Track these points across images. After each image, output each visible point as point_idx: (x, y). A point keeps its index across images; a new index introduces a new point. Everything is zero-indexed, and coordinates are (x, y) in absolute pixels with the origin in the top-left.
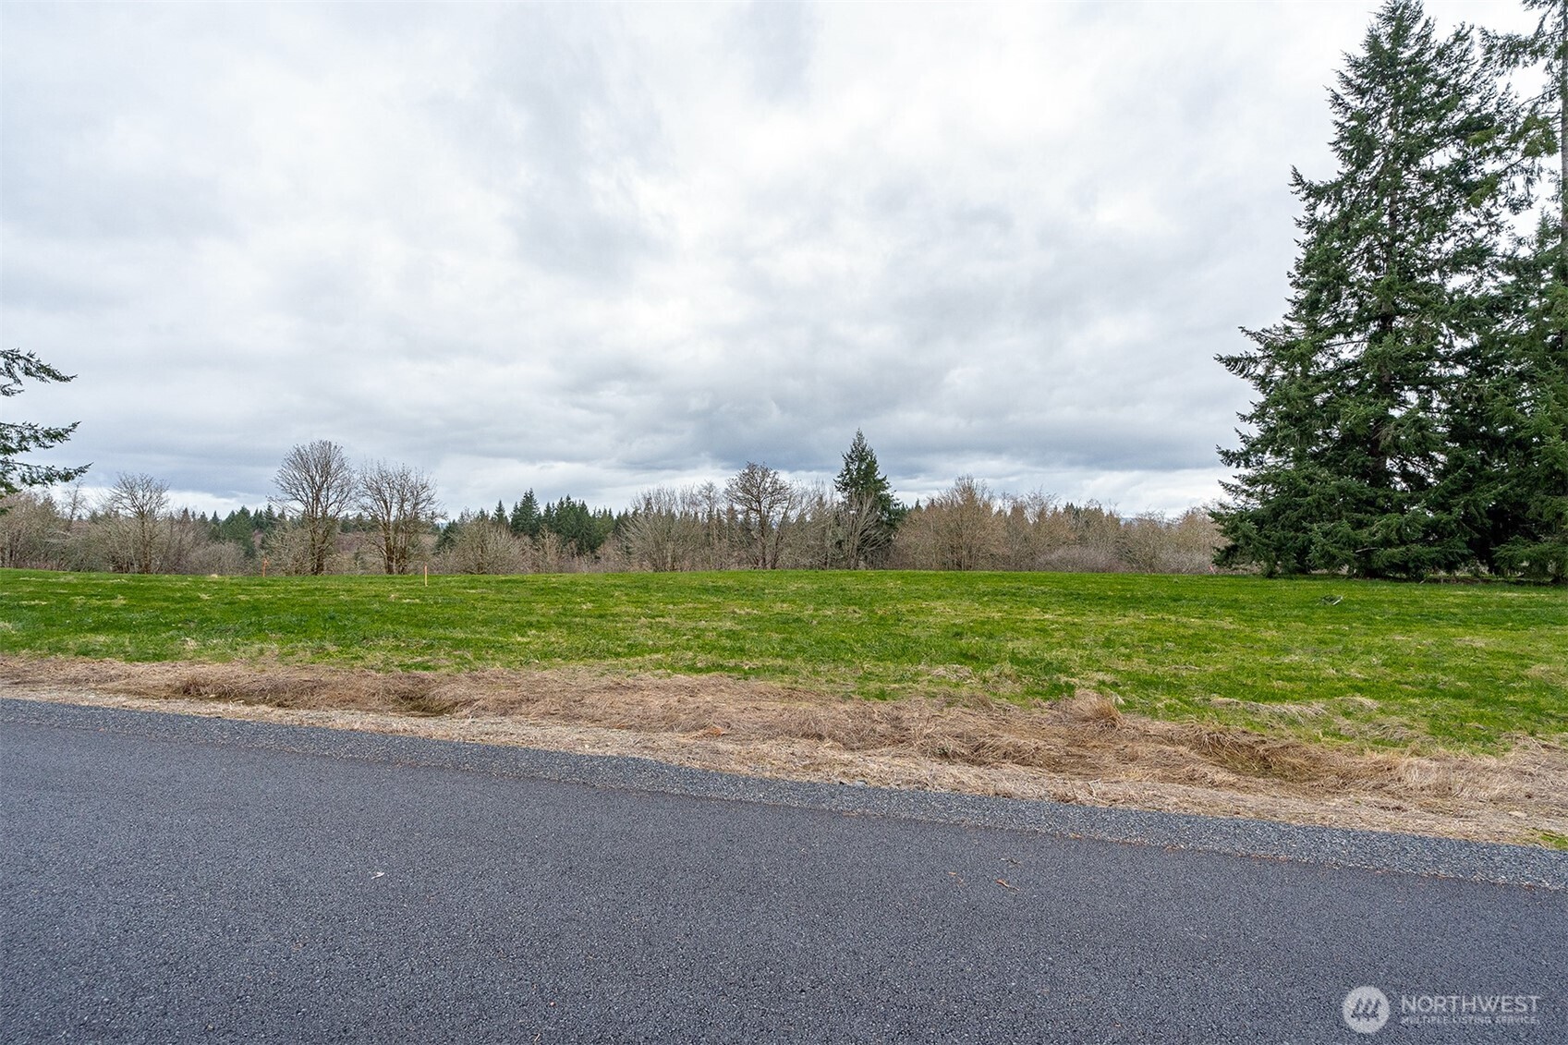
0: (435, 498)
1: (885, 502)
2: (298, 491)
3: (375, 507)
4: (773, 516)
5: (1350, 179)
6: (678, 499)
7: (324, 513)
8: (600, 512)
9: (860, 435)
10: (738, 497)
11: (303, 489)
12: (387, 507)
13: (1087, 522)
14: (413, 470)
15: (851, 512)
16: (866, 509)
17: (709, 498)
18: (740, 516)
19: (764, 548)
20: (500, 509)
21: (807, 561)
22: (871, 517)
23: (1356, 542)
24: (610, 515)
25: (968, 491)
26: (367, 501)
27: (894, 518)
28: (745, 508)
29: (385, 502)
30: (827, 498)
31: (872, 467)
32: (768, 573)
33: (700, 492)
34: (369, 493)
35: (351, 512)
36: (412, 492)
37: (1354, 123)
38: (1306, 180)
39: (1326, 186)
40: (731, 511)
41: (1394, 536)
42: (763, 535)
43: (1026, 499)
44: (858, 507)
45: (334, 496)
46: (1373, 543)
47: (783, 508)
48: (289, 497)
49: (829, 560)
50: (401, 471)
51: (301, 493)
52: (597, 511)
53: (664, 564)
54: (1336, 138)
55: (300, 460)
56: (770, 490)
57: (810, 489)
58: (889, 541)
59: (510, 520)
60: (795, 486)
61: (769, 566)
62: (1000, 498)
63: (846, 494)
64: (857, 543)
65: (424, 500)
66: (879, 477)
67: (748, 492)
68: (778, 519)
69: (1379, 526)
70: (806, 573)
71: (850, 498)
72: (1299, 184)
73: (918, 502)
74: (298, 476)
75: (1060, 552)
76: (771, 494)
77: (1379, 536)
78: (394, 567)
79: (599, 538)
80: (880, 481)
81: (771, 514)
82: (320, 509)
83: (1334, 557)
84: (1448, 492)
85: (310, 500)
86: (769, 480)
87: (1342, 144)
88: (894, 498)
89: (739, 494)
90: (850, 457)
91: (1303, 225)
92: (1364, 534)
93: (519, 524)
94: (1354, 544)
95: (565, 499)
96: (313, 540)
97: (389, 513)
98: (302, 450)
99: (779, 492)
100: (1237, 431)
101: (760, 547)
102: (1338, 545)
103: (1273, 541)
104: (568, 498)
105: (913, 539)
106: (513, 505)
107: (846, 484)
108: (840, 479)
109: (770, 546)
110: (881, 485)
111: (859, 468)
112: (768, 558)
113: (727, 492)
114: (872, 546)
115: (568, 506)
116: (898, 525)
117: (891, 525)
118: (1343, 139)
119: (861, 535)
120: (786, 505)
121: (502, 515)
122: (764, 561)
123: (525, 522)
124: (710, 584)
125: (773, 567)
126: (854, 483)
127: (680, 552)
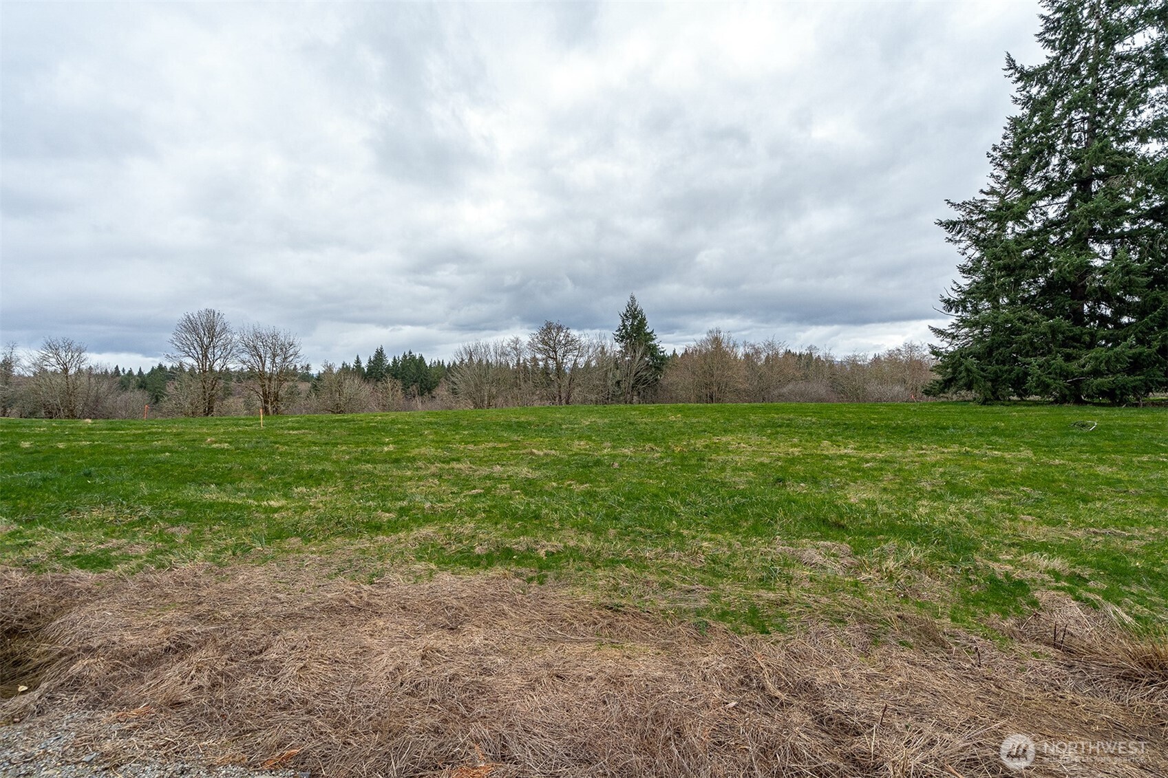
0: (300, 353)
1: (652, 350)
2: (190, 350)
3: (252, 361)
4: (566, 363)
5: (1055, 63)
6: (492, 350)
7: (211, 367)
8: (435, 362)
9: (633, 298)
10: (539, 348)
11: (195, 348)
12: (262, 361)
13: (808, 364)
14: (282, 332)
15: (627, 359)
16: (638, 356)
17: (516, 349)
18: (540, 363)
19: (560, 387)
20: (358, 361)
21: (593, 397)
22: (642, 362)
23: (1068, 373)
24: (443, 364)
25: (717, 341)
26: (246, 356)
27: (660, 363)
28: (544, 356)
29: (260, 357)
30: (608, 348)
31: (642, 323)
32: (564, 409)
33: (509, 345)
34: (247, 350)
35: (234, 366)
36: (281, 349)
37: (1058, 15)
38: (1018, 65)
39: (1035, 70)
40: (534, 360)
41: (1103, 367)
42: (558, 377)
43: (762, 346)
44: (632, 354)
45: (220, 353)
46: (1082, 374)
47: (574, 356)
48: (183, 354)
49: (610, 396)
50: (272, 332)
51: (193, 351)
52: (433, 362)
53: (483, 401)
54: (1041, 30)
55: (191, 326)
56: (563, 342)
57: (595, 341)
58: (656, 380)
59: (366, 370)
60: (583, 339)
61: (564, 401)
62: (742, 345)
63: (623, 344)
64: (632, 382)
65: (291, 355)
66: (649, 331)
67: (546, 344)
68: (569, 365)
69: (1086, 360)
70: (596, 408)
71: (626, 347)
72: (1012, 68)
73: (674, 351)
74: (189, 338)
75: (790, 386)
76: (565, 345)
77: (1088, 368)
78: (270, 408)
79: (434, 383)
80: (649, 334)
81: (565, 361)
82: (208, 363)
83: (1048, 386)
84: (1147, 329)
85: (201, 357)
86: (563, 334)
87: (1047, 35)
88: (660, 347)
89: (540, 346)
90: (625, 315)
91: (1019, 102)
92: (1073, 366)
93: (372, 373)
94: (1065, 375)
95: (407, 353)
96: (204, 388)
97: (264, 365)
98: (191, 317)
99: (570, 343)
100: (955, 283)
101: (556, 386)
102: (1051, 376)
103: (989, 373)
104: (410, 353)
105: (675, 379)
106: (368, 358)
107: (623, 337)
108: (618, 333)
109: (564, 386)
110: (649, 337)
111: (632, 324)
112: (563, 395)
113: (530, 344)
114: (643, 385)
115: (410, 359)
116: (664, 368)
117: (658, 368)
118: (1048, 30)
119: (635, 376)
120: (576, 354)
121: (360, 366)
122: (560, 398)
123: (376, 371)
124: (514, 420)
125: (567, 403)
126: (629, 336)
127: (494, 390)
